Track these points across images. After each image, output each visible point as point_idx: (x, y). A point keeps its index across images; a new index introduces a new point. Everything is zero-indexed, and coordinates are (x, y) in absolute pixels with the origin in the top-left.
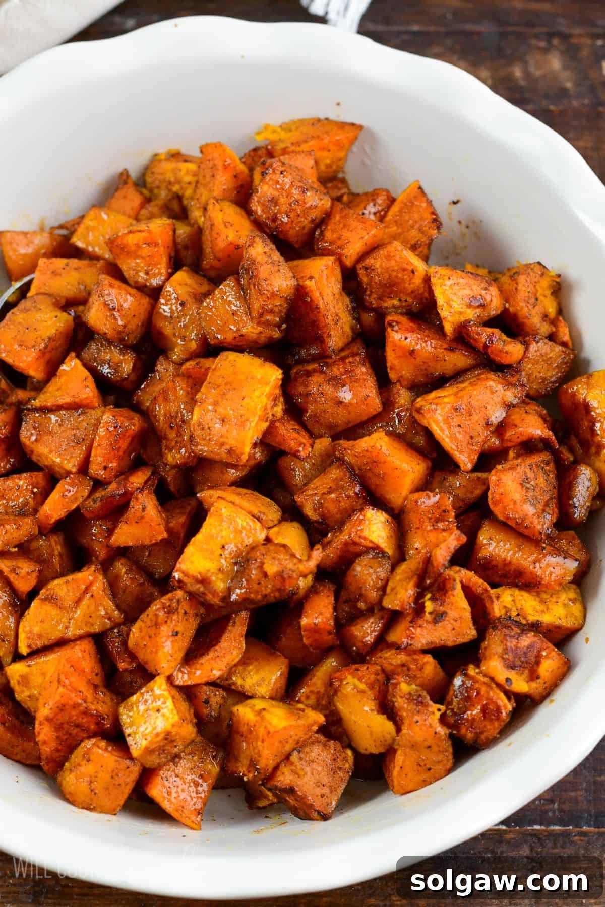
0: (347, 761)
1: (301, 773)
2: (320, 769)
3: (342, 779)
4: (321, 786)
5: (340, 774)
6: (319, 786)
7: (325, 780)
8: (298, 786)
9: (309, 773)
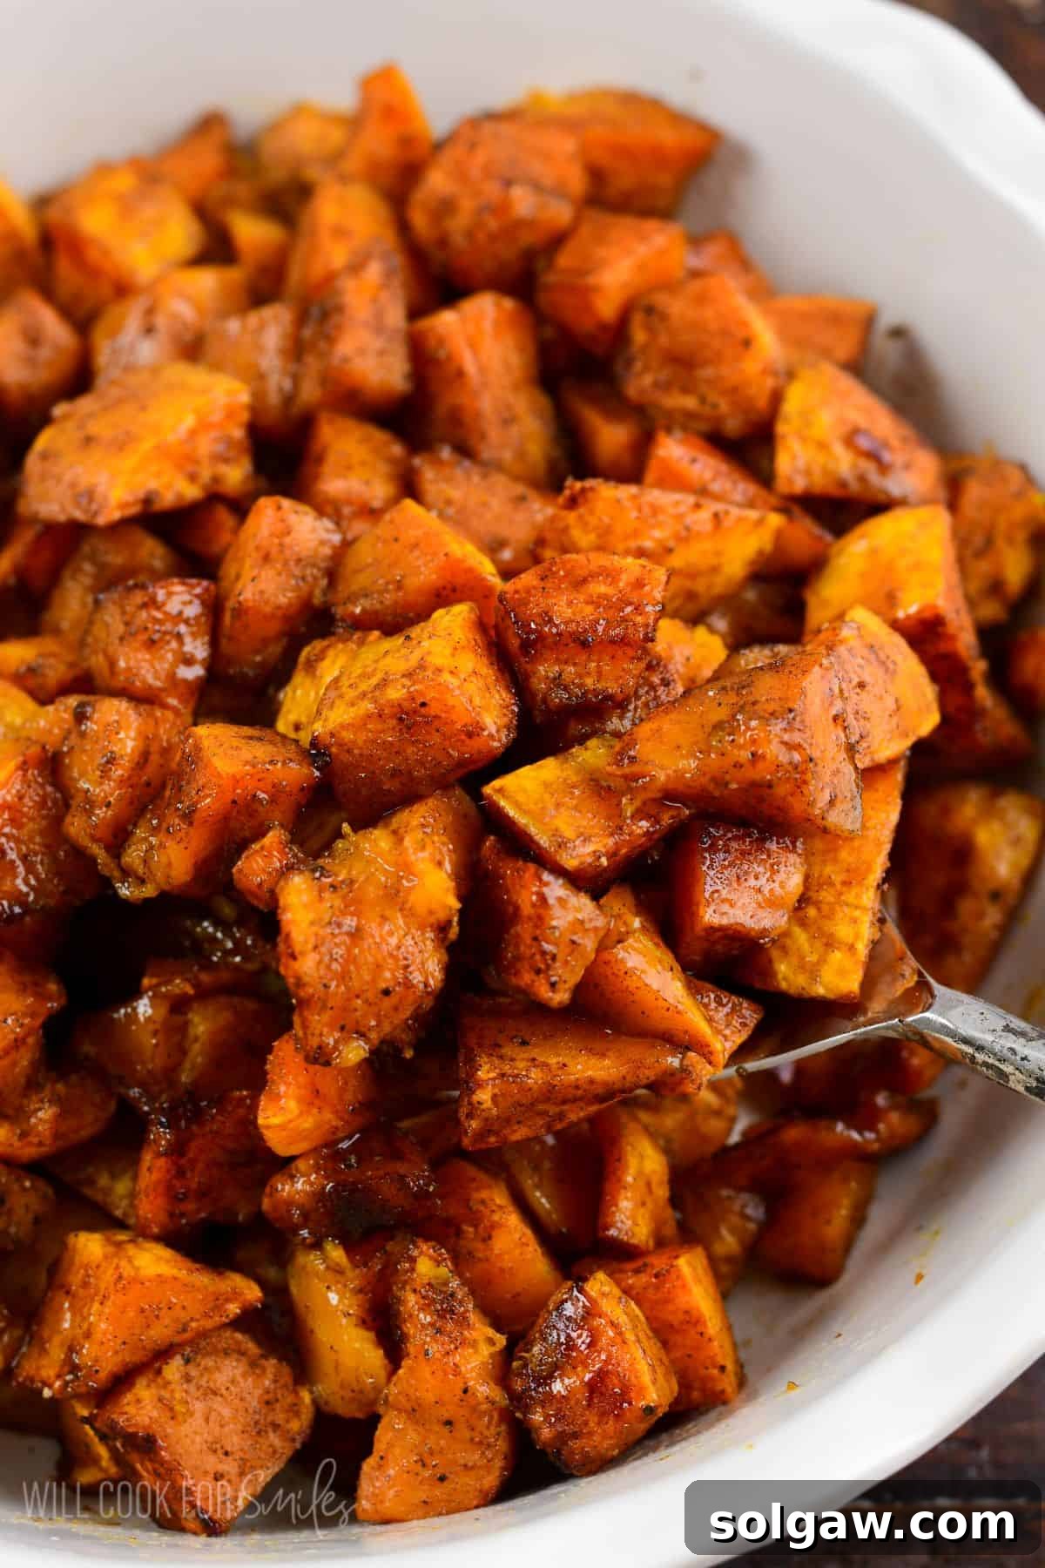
0: (297, 1414)
1: (179, 1408)
2: (226, 1412)
3: (275, 1452)
4: (220, 1452)
5: (274, 1439)
6: (215, 1451)
7: (234, 1442)
8: (166, 1437)
9: (198, 1415)
